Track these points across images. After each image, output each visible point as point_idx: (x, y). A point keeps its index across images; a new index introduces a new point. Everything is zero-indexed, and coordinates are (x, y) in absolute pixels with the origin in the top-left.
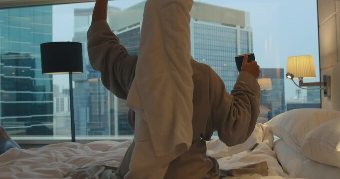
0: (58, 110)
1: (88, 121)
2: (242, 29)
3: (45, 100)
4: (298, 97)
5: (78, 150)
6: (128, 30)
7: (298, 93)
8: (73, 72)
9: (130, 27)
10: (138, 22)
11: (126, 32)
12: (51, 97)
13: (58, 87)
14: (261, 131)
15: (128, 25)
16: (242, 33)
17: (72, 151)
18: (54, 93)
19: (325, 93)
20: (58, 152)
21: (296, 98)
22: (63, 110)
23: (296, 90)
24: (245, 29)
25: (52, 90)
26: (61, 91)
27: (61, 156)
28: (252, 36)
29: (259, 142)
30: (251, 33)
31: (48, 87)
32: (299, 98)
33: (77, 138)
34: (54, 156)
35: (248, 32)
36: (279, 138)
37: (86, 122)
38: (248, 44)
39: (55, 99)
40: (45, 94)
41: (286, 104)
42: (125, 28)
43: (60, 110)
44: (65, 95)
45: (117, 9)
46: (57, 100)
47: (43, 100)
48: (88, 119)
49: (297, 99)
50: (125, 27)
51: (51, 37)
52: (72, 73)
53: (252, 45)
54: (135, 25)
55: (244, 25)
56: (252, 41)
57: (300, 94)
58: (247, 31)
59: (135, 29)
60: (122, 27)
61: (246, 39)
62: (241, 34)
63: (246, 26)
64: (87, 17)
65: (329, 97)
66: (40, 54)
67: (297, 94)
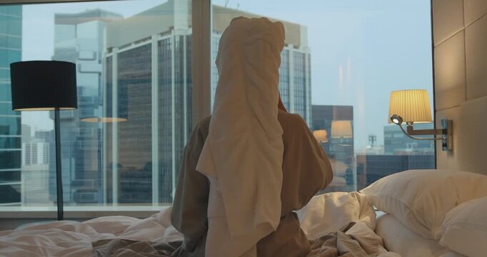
0: (28, 162)
1: (73, 178)
2: (295, 50)
3: (9, 147)
4: (372, 146)
5: (77, 234)
6: (133, 46)
7: (373, 141)
8: (61, 108)
9: (137, 42)
10: (149, 36)
11: (130, 50)
12: (17, 142)
13: (29, 128)
14: (356, 202)
15: (134, 40)
16: (296, 55)
17: (68, 235)
18: (23, 136)
19: (445, 145)
20: (46, 237)
21: (369, 147)
22: (35, 161)
23: (370, 137)
24: (301, 50)
25: (19, 132)
26: (33, 134)
27: (51, 244)
28: (309, 59)
29: (354, 219)
30: (309, 55)
31: (13, 128)
32: (374, 148)
33: (66, 209)
34: (39, 244)
35: (304, 55)
36: (384, 213)
37: (71, 180)
38: (304, 71)
39: (23, 145)
40: (8, 139)
41: (355, 156)
42: (129, 45)
43: (31, 161)
44: (38, 140)
45: (117, 15)
46: (28, 147)
47: (6, 148)
48: (73, 175)
49: (370, 149)
50: (129, 42)
51: (20, 53)
52: (59, 110)
53: (310, 72)
54: (144, 40)
55: (300, 44)
56: (310, 67)
57: (374, 142)
58: (304, 52)
59: (144, 46)
60: (126, 43)
61: (302, 64)
62: (295, 57)
63: (302, 46)
64: (74, 26)
65: (451, 151)
66: (10, 79)
67: (371, 142)
